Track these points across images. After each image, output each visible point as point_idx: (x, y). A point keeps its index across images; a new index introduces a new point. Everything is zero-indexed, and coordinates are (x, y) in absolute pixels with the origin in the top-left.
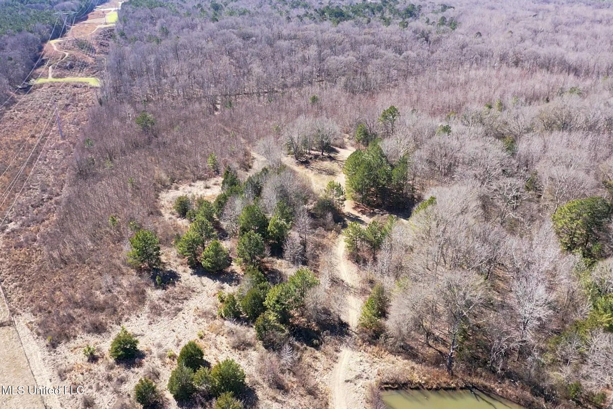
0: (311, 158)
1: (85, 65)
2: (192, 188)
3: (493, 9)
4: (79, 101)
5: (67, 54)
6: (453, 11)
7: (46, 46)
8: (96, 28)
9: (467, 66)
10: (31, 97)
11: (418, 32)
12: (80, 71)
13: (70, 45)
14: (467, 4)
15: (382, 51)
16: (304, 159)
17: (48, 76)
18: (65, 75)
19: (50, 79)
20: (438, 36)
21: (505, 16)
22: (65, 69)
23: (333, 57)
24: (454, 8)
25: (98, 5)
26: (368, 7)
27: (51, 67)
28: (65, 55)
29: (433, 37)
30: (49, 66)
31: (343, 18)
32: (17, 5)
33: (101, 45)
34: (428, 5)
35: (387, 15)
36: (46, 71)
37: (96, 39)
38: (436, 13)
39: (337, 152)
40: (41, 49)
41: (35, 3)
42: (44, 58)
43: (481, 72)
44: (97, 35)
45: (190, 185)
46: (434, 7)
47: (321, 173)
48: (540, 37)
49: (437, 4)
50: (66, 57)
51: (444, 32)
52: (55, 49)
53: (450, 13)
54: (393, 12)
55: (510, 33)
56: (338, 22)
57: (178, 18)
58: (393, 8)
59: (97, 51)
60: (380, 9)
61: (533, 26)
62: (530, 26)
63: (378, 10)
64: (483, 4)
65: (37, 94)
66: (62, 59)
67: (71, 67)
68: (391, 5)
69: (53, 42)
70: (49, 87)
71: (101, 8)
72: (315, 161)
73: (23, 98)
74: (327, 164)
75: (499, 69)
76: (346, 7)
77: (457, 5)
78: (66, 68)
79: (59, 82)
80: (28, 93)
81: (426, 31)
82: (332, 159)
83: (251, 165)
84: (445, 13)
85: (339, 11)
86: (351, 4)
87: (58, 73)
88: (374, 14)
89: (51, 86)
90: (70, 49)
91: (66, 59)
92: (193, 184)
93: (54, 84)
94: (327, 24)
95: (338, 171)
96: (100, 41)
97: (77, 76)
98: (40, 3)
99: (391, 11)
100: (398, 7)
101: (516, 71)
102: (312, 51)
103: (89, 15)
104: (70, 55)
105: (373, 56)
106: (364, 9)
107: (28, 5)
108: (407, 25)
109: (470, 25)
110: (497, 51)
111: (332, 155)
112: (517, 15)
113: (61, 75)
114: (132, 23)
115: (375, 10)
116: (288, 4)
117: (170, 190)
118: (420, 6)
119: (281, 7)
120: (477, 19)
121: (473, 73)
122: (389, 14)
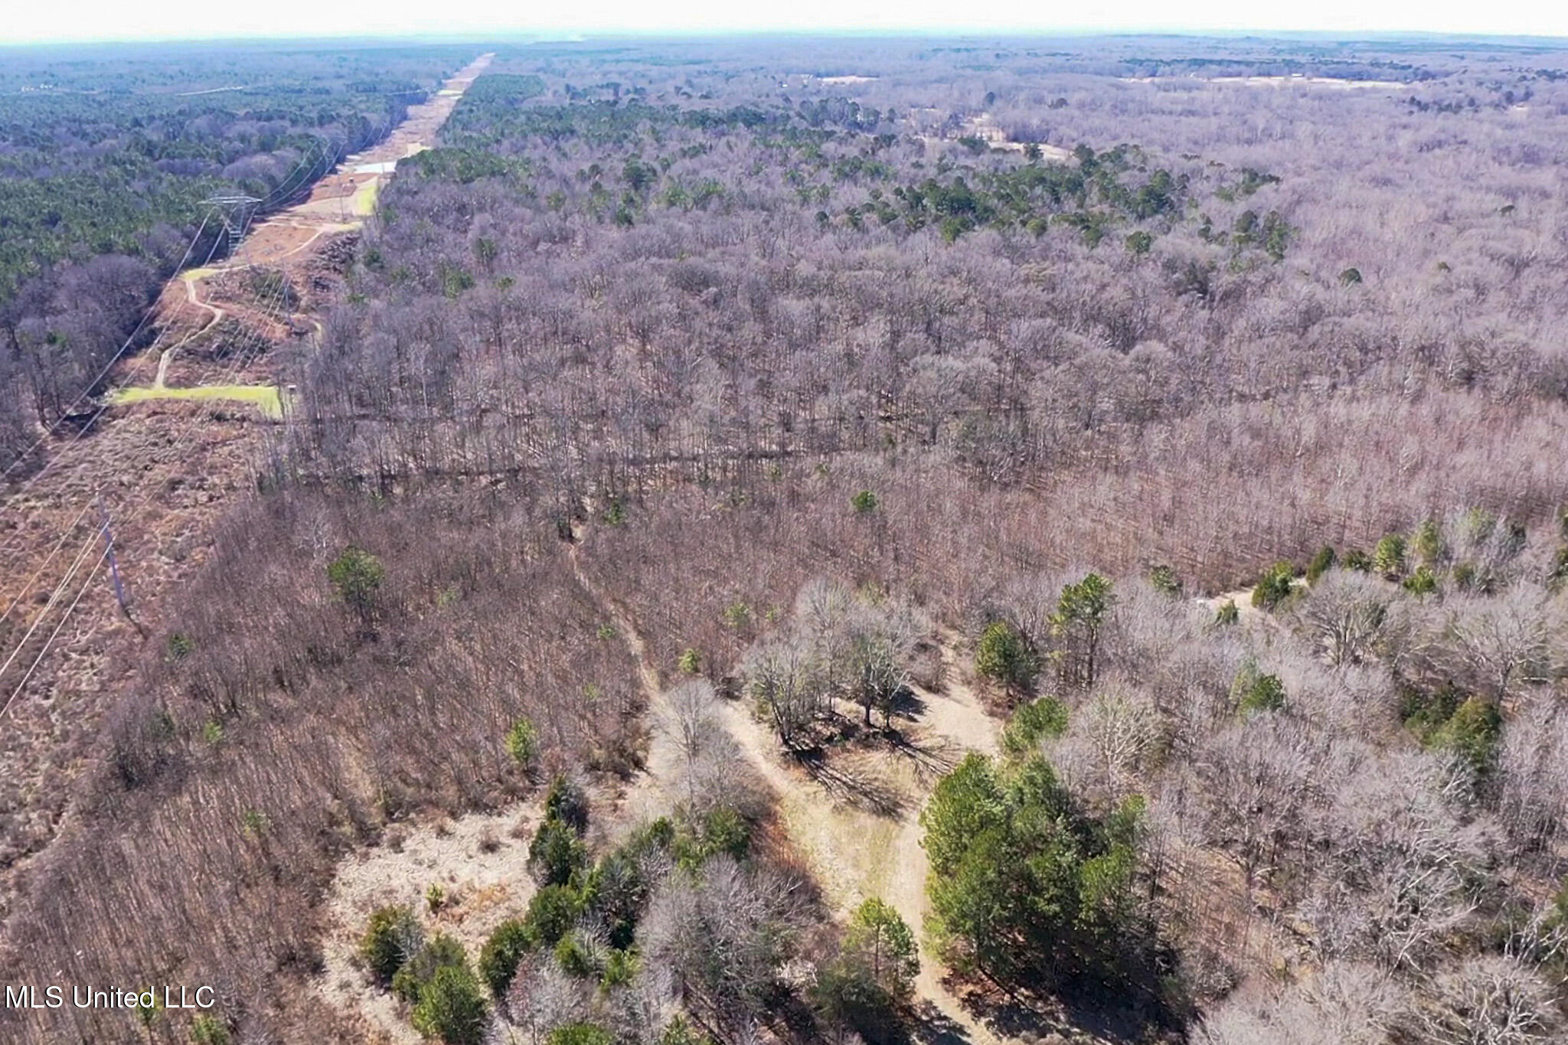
0: (830, 739)
1: (262, 346)
2: (446, 844)
3: (1387, 182)
4: (213, 469)
5: (219, 313)
6: (1276, 190)
7: (170, 290)
8: (315, 231)
9: (1320, 382)
10: (87, 450)
11: (1179, 263)
12: (244, 363)
13: (233, 286)
14: (1316, 169)
15: (1072, 337)
16: (806, 743)
17: (152, 380)
18: (199, 378)
19: (159, 390)
20: (1235, 278)
21: (1423, 212)
22: (204, 358)
23: (928, 358)
24: (1277, 180)
25: (353, 153)
26: (1042, 180)
27: (167, 352)
28: (212, 318)
29: (1222, 281)
30: (163, 351)
31: (970, 215)
32: (132, 163)
33: (317, 284)
34: (1206, 172)
35: (1096, 205)
36: (152, 366)
37: (307, 268)
38: (1229, 198)
39: (918, 707)
40: (154, 295)
41: (182, 156)
42: (157, 324)
43: (1363, 412)
44: (311, 256)
45: (442, 832)
46: (1222, 179)
47: (854, 804)
48: (1530, 280)
49: (1230, 166)
50: (214, 322)
51: (1253, 266)
52: (193, 296)
53: (1268, 198)
54: (1111, 194)
55: (1444, 271)
56: (956, 234)
57: (529, 213)
58: (1111, 181)
59: (303, 303)
60: (1075, 186)
61: (1505, 248)
62: (1495, 245)
63: (1069, 190)
64: (1359, 169)
65: (106, 440)
66: (203, 328)
67: (224, 352)
68: (1104, 175)
69: (191, 276)
70: (149, 416)
71: (357, 163)
72: (845, 750)
73: (67, 451)
74: (878, 763)
75: (1417, 398)
76: (984, 180)
77: (1285, 171)
78: (209, 356)
79: (177, 401)
80: (83, 437)
81: (1203, 261)
82: (896, 740)
83: (640, 754)
84: (1253, 198)
85: (962, 195)
86: (996, 170)
87: (182, 371)
88: (1057, 200)
89: (155, 413)
90: (229, 299)
91: (214, 328)
92: (450, 824)
93: (162, 406)
94: (923, 243)
95: (910, 799)
96: (316, 275)
97: (232, 381)
98: (194, 156)
99: (1105, 192)
100: (1123, 178)
101: (1467, 405)
102: (873, 333)
103: (317, 188)
104: (227, 317)
105: (1046, 350)
106: (1032, 187)
107: (163, 161)
108: (1148, 245)
109: (1324, 235)
110: (1410, 331)
111: (899, 723)
112: (1458, 206)
113: (187, 379)
114: (406, 222)
115: (1060, 189)
116: (831, 168)
117: (375, 851)
118: (1185, 178)
119: (811, 175)
120: (1345, 219)
121: (1338, 410)
122: (1100, 202)
